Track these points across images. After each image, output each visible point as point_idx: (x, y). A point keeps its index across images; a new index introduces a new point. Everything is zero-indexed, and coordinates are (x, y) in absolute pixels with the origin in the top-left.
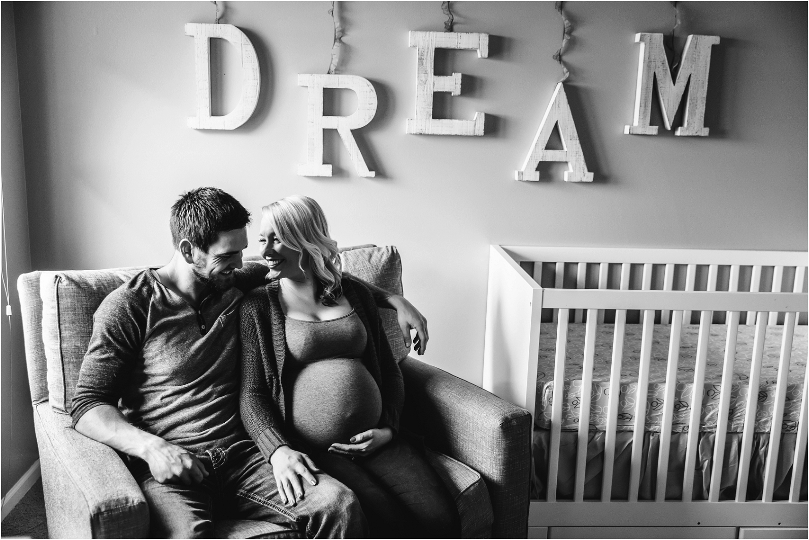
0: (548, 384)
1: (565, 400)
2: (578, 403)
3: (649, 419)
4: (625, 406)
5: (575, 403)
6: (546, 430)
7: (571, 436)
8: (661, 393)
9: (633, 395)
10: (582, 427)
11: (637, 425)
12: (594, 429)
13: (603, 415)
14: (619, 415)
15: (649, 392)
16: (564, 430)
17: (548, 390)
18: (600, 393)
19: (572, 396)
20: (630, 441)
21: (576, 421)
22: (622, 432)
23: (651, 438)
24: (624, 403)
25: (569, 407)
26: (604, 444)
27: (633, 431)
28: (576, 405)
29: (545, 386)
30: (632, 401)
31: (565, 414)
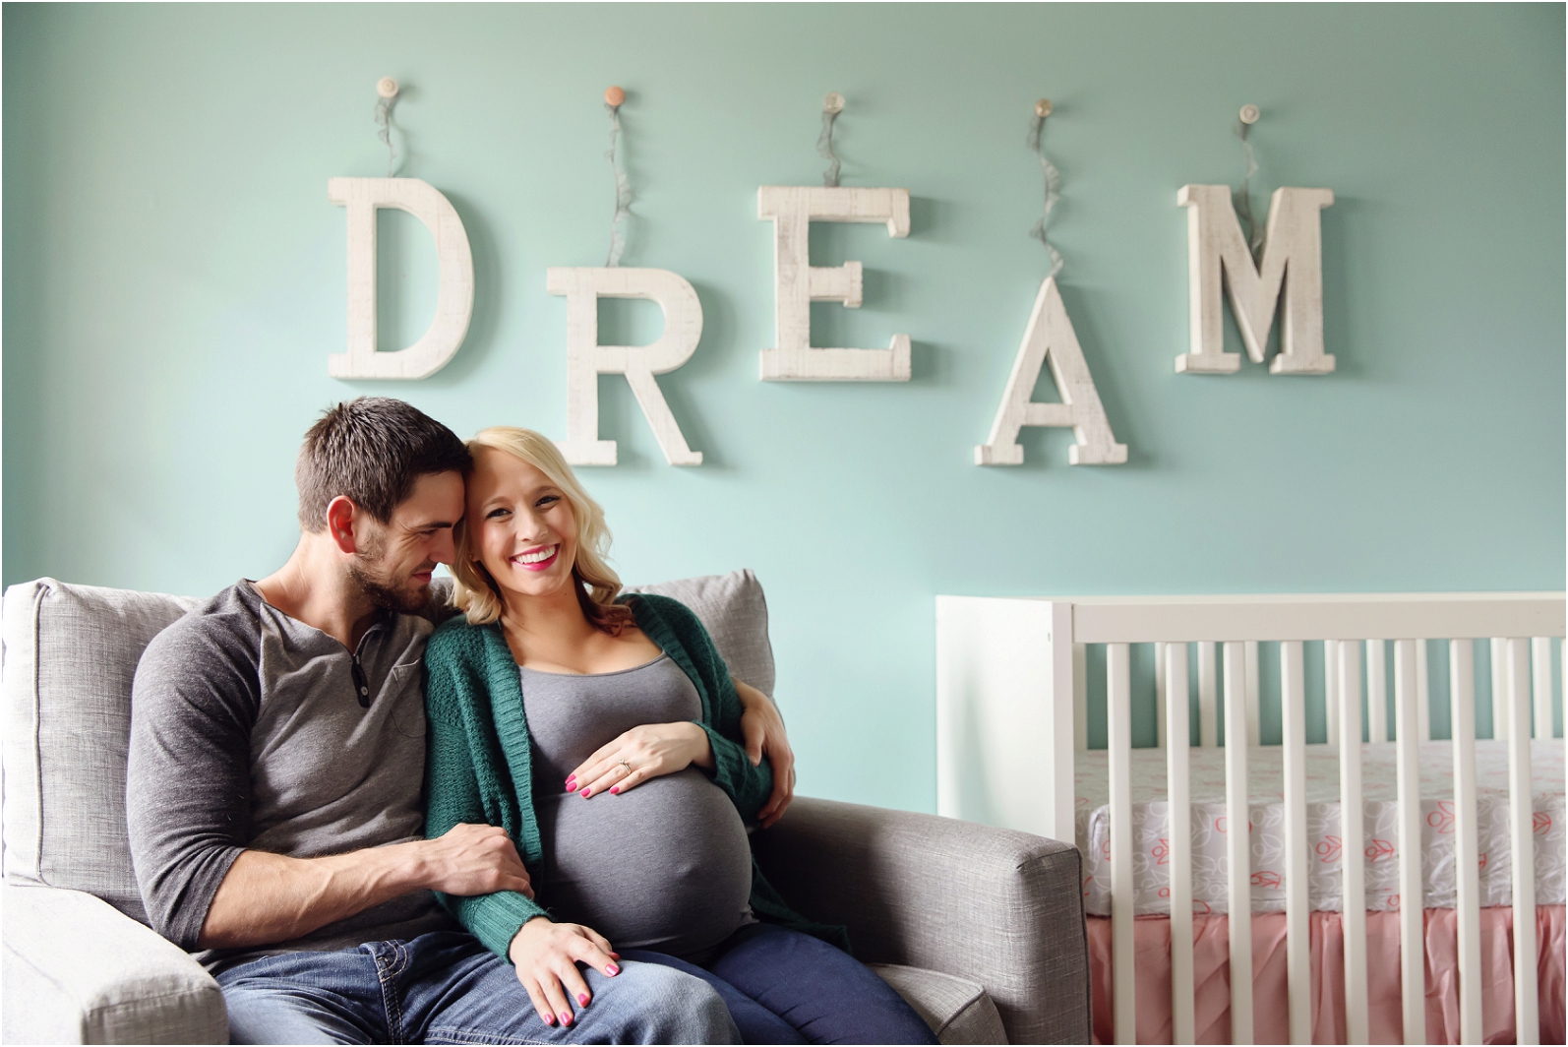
0: (1099, 811)
1: (1137, 847)
2: (1164, 852)
3: (1317, 885)
4: (1264, 855)
5: (1158, 852)
6: (1102, 917)
7: (1155, 929)
8: (1335, 824)
9: (1278, 831)
10: (1178, 905)
11: (1292, 897)
12: (1204, 912)
13: (1220, 878)
14: (1253, 876)
15: (1309, 822)
16: (1140, 917)
17: (1098, 825)
18: (1209, 829)
19: (1150, 837)
20: (1280, 936)
21: (1164, 893)
22: (1265, 914)
23: (1325, 925)
24: (1260, 850)
25: (1147, 863)
26: (1227, 944)
27: (1284, 913)
28: (1160, 857)
29: (1093, 816)
30: (1276, 844)
31: (1139, 878)
